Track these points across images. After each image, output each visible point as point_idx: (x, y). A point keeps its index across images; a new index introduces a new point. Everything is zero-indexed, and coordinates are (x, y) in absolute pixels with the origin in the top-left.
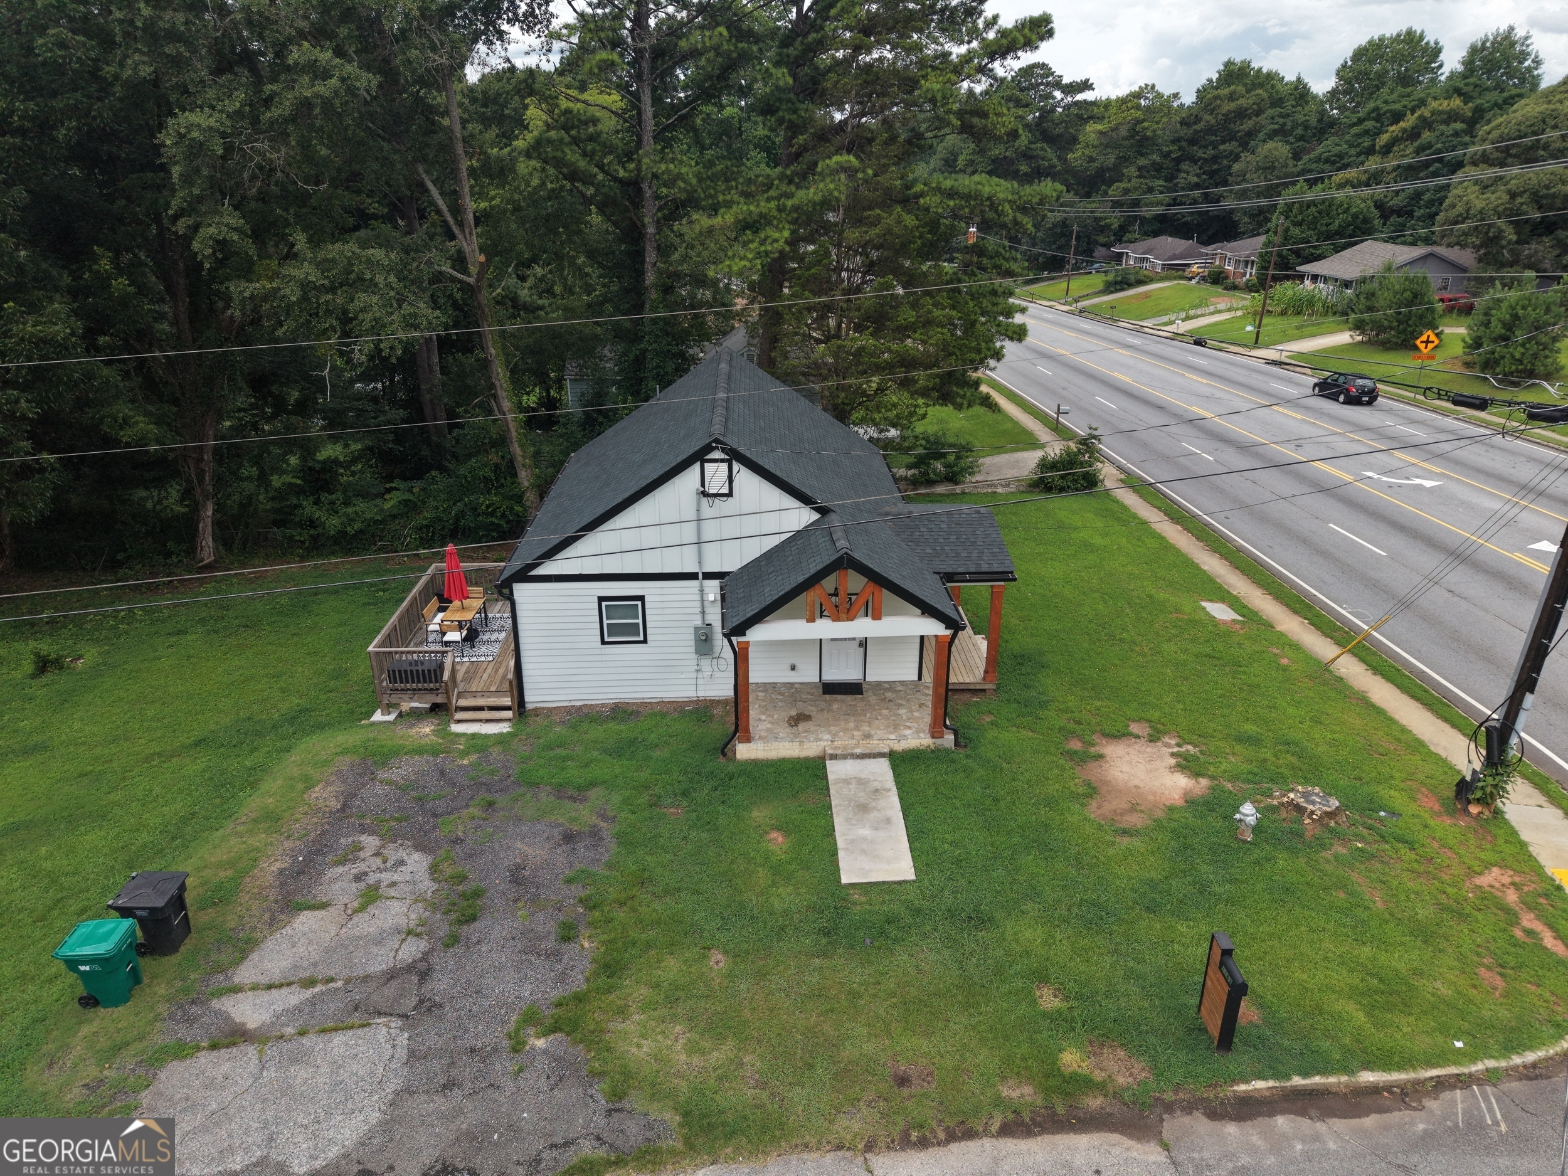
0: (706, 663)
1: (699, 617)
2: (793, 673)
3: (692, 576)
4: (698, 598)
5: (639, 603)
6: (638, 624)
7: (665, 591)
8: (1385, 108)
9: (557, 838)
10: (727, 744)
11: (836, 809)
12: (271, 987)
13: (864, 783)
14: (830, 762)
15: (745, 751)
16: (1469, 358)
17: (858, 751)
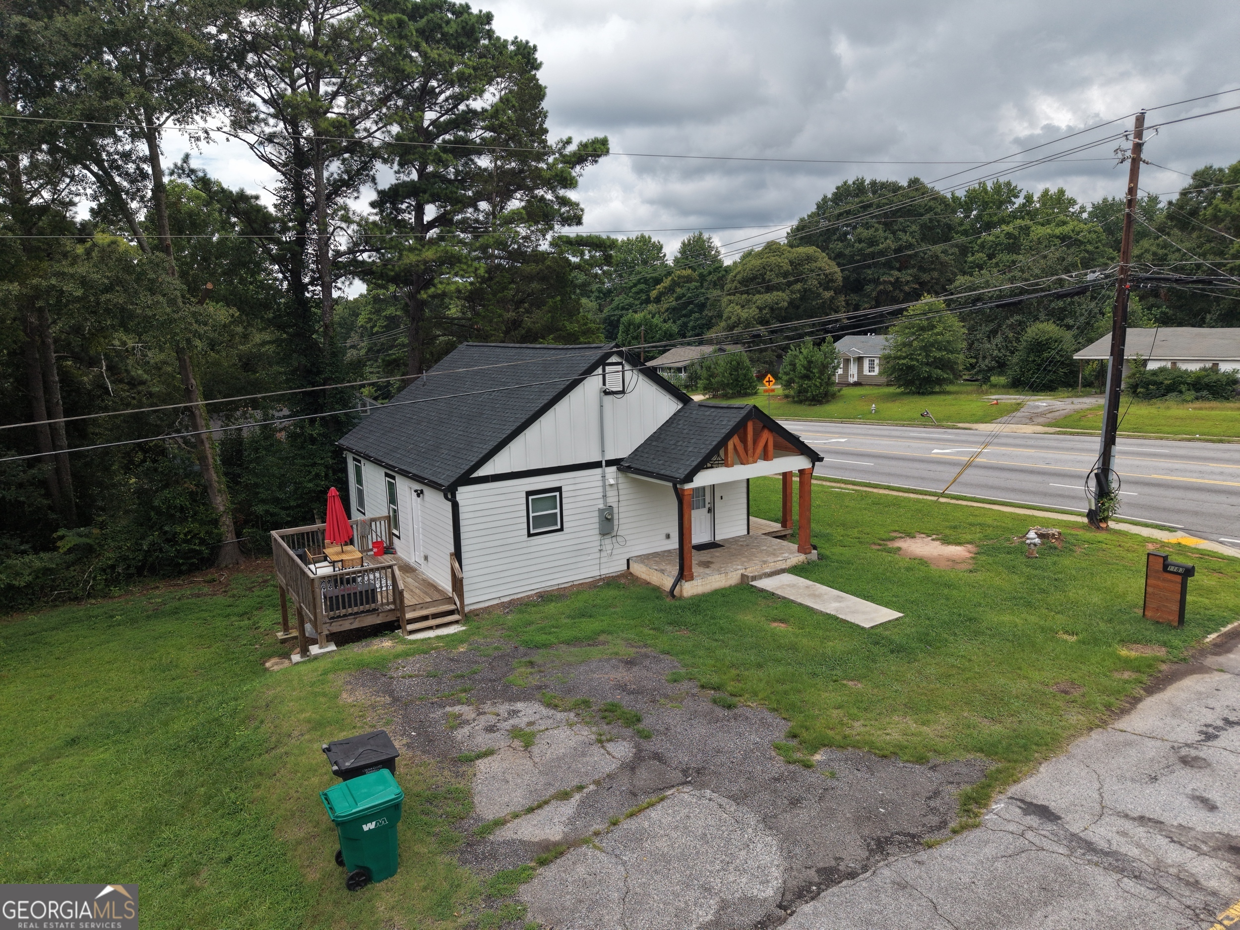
0: (607, 541)
1: (601, 501)
2: (668, 542)
3: (597, 465)
4: (600, 483)
5: (557, 494)
6: (556, 514)
7: (577, 481)
8: (649, 276)
9: (621, 665)
10: (674, 586)
11: (799, 600)
12: (531, 810)
13: (793, 586)
14: (753, 583)
15: (689, 589)
16: (787, 392)
17: (768, 571)
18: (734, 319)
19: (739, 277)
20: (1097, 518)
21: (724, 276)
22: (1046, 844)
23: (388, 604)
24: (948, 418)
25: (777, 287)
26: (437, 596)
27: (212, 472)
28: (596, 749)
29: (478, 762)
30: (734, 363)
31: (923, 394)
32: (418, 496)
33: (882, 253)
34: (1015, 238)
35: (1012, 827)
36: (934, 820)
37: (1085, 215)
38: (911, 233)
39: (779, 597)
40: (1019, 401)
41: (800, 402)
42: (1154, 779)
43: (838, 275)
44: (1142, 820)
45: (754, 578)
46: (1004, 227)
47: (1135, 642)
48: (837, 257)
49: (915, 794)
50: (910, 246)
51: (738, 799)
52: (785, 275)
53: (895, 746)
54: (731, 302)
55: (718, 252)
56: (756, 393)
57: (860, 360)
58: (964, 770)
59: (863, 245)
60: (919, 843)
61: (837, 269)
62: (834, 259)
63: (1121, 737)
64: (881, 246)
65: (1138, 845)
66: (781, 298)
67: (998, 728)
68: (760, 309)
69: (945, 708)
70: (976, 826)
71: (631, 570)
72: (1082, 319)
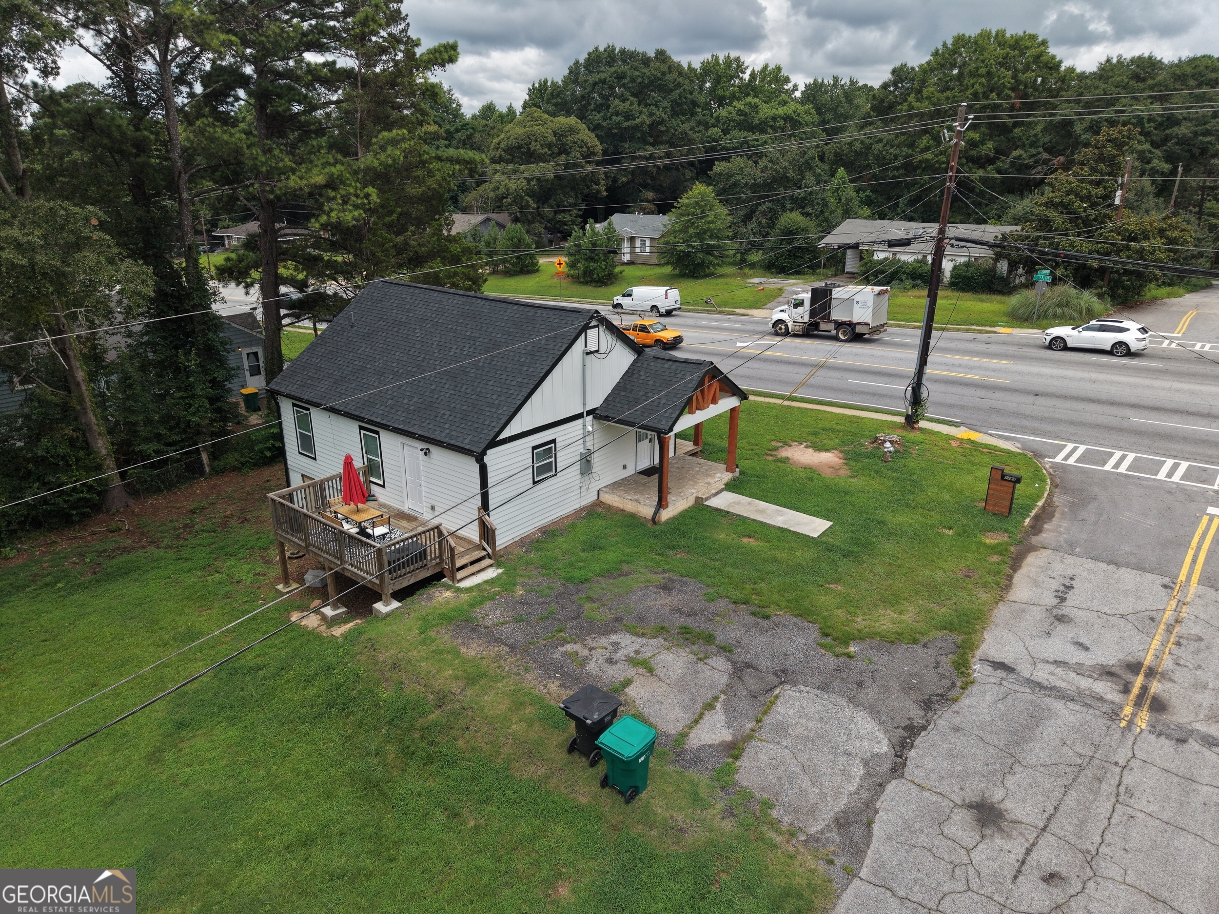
0: (586, 478)
1: (582, 446)
2: (625, 471)
3: (579, 416)
4: (582, 431)
5: (553, 445)
6: (552, 462)
7: (567, 431)
9: (661, 591)
10: (656, 513)
11: (752, 517)
12: (696, 722)
13: (739, 503)
14: (706, 503)
15: (666, 515)
16: (572, 272)
17: (714, 491)
18: (502, 190)
19: (503, 145)
20: (911, 421)
21: (472, 134)
22: (1017, 687)
23: (435, 558)
24: (725, 304)
25: (542, 159)
26: (467, 546)
27: (91, 415)
28: (700, 665)
29: (626, 690)
30: (515, 240)
31: (697, 278)
32: (426, 454)
33: (637, 128)
34: (746, 115)
35: (993, 680)
36: (947, 683)
37: (798, 94)
38: (664, 108)
39: (734, 514)
40: (779, 286)
41: (586, 283)
42: (1049, 634)
43: (599, 148)
44: (1056, 662)
45: (707, 499)
46: (735, 103)
47: (989, 531)
48: (594, 128)
49: (926, 667)
50: (662, 122)
51: (825, 687)
52: (550, 146)
53: (894, 633)
54: (496, 171)
55: (459, 106)
56: (537, 270)
57: (632, 239)
58: (943, 644)
59: (619, 118)
60: (947, 700)
61: (598, 143)
62: (592, 131)
63: (1016, 607)
64: (638, 121)
65: (1064, 680)
66: (547, 170)
67: (944, 610)
68: (528, 180)
69: (905, 599)
70: (972, 683)
71: (601, 499)
72: (819, 208)
